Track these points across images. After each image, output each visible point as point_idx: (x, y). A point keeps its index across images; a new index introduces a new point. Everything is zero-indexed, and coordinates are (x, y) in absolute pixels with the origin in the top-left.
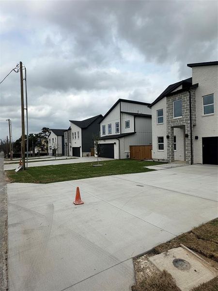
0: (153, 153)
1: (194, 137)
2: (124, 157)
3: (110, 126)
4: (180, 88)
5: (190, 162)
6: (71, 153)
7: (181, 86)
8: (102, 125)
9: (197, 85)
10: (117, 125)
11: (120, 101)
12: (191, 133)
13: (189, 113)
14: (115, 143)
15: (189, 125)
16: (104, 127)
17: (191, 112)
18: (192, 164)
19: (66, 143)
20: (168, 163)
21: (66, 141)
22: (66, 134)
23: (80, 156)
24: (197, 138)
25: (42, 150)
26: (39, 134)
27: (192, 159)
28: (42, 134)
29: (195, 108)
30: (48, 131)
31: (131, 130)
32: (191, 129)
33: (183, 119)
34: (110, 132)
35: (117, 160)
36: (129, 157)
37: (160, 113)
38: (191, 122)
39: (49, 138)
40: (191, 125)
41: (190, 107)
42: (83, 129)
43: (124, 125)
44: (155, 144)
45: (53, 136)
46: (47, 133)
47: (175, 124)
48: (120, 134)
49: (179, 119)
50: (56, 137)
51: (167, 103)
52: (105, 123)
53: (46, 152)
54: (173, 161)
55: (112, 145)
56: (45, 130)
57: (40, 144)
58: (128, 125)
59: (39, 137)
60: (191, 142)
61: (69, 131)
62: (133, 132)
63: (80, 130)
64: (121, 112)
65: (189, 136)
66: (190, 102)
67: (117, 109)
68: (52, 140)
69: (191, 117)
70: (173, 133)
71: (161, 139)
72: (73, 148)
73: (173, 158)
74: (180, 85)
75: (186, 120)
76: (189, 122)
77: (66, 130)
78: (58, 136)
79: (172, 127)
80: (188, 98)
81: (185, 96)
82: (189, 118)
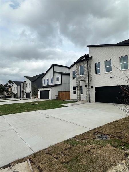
1: (91, 87)
2: (54, 98)
3: (48, 80)
4: (84, 58)
5: (88, 101)
6: (25, 96)
8: (43, 79)
9: (92, 57)
10: (52, 79)
11: (53, 65)
12: (89, 85)
14: (49, 90)
15: (87, 80)
16: (44, 80)
17: (88, 73)
18: (89, 102)
19: (22, 90)
20: (77, 102)
21: (22, 89)
22: (22, 84)
23: (30, 98)
24: (92, 87)
25: (9, 94)
26: (6, 84)
27: (89, 99)
28: (8, 84)
29: (91, 70)
30: (12, 83)
31: (59, 82)
32: (89, 82)
33: (85, 76)
34: (48, 83)
35: (50, 100)
36: (58, 99)
37: (74, 72)
38: (88, 78)
39: (13, 87)
40: (88, 80)
41: (88, 70)
42: (32, 81)
43: (55, 79)
44: (72, 90)
45: (15, 85)
46: (12, 84)
47: (81, 79)
48: (53, 84)
49: (82, 76)
50: (17, 86)
51: (76, 67)
52: (45, 78)
53: (11, 96)
54: (80, 100)
55: (48, 91)
56: (10, 82)
57: (7, 91)
58: (58, 79)
59: (7, 86)
60: (89, 89)
61: (24, 83)
62: (61, 83)
63: (30, 82)
64: (54, 72)
65: (88, 86)
66: (88, 67)
67: (52, 70)
68: (14, 88)
69: (88, 75)
70: (80, 84)
71: (74, 88)
72: (26, 93)
73: (80, 99)
75: (86, 77)
76: (87, 78)
77: (23, 82)
78: (17, 85)
79: (79, 81)
80: (87, 65)
81: (85, 63)
82: (87, 76)
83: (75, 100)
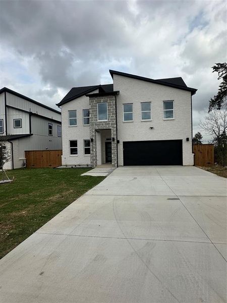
0: (63, 159)
4: (97, 92)
7: (98, 90)
11: (5, 90)
12: (117, 137)
13: (115, 118)
15: (115, 129)
18: (117, 167)
24: (118, 142)
27: (117, 162)
31: (24, 130)
32: (117, 133)
33: (109, 123)
35: (8, 170)
36: (25, 166)
38: (117, 126)
40: (117, 130)
41: (116, 112)
43: (11, 124)
44: (66, 148)
47: (100, 127)
48: (5, 134)
49: (104, 122)
51: (90, 104)
58: (18, 124)
62: (29, 133)
64: (6, 106)
65: (116, 140)
66: (116, 107)
71: (73, 144)
73: (96, 162)
74: (96, 89)
75: (112, 124)
76: (115, 126)
80: (114, 103)
81: (110, 100)
82: (115, 122)
83: (79, 165)
